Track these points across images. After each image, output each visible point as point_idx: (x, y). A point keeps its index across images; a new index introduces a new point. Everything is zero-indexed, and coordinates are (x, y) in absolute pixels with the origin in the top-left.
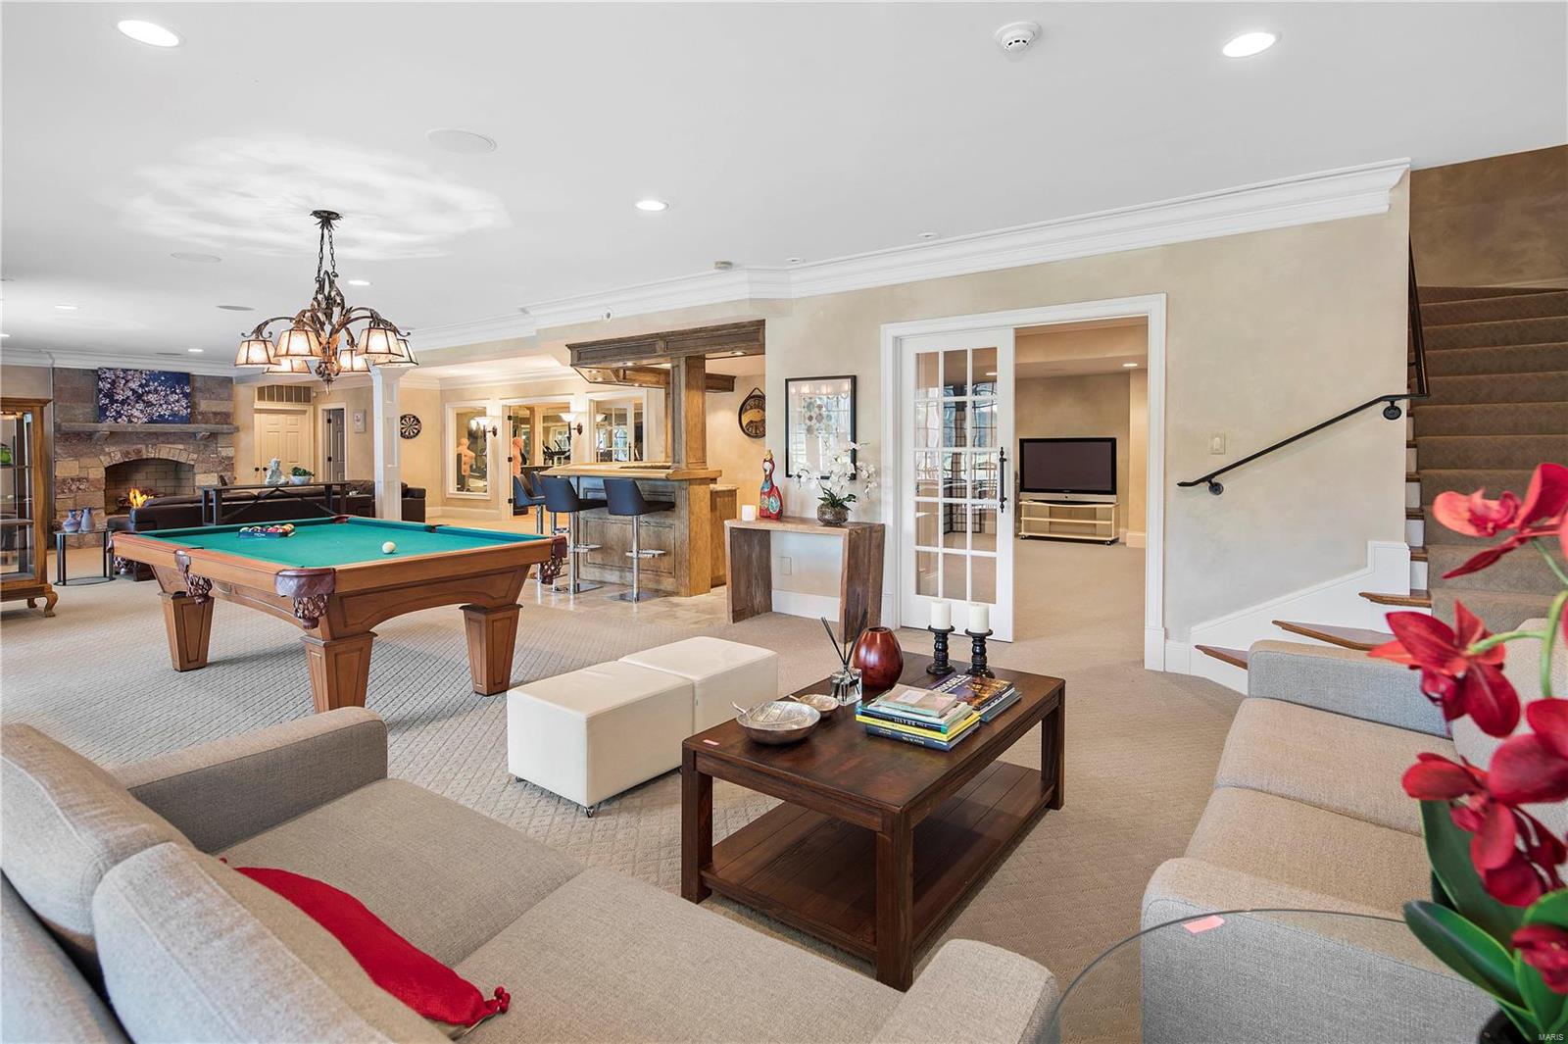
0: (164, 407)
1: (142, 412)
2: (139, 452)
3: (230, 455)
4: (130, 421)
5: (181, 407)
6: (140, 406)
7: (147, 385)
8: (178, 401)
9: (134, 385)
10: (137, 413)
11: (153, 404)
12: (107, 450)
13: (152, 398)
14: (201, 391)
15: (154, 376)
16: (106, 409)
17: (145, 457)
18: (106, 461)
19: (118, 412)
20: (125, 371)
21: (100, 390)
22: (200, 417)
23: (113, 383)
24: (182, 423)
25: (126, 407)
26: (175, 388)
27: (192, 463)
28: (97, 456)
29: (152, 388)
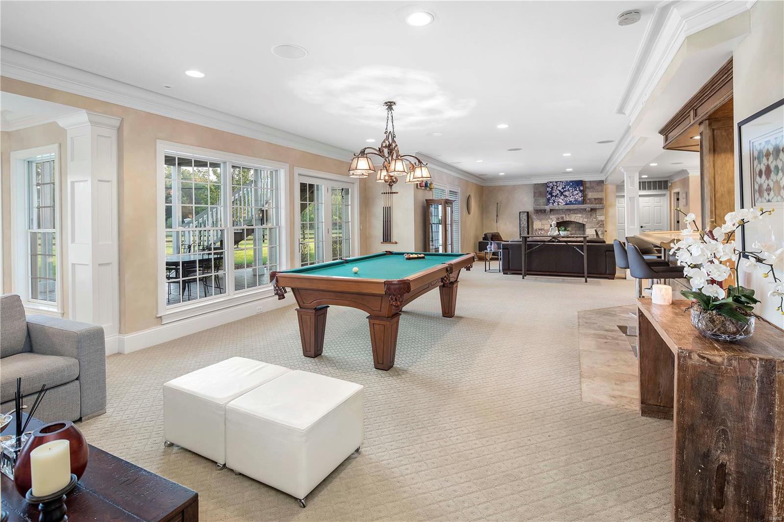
0: (572, 197)
1: (563, 200)
2: (563, 218)
3: (602, 219)
4: (558, 204)
5: (579, 197)
6: (562, 197)
7: (565, 188)
8: (577, 194)
9: (560, 188)
10: (561, 201)
11: (567, 196)
12: (551, 217)
13: (567, 193)
14: (589, 188)
15: (568, 183)
16: (550, 199)
19: (554, 201)
20: (556, 182)
21: (548, 192)
22: (588, 201)
23: (552, 188)
24: (579, 204)
25: (557, 198)
26: (576, 188)
27: (585, 223)
28: (547, 220)
29: (567, 189)
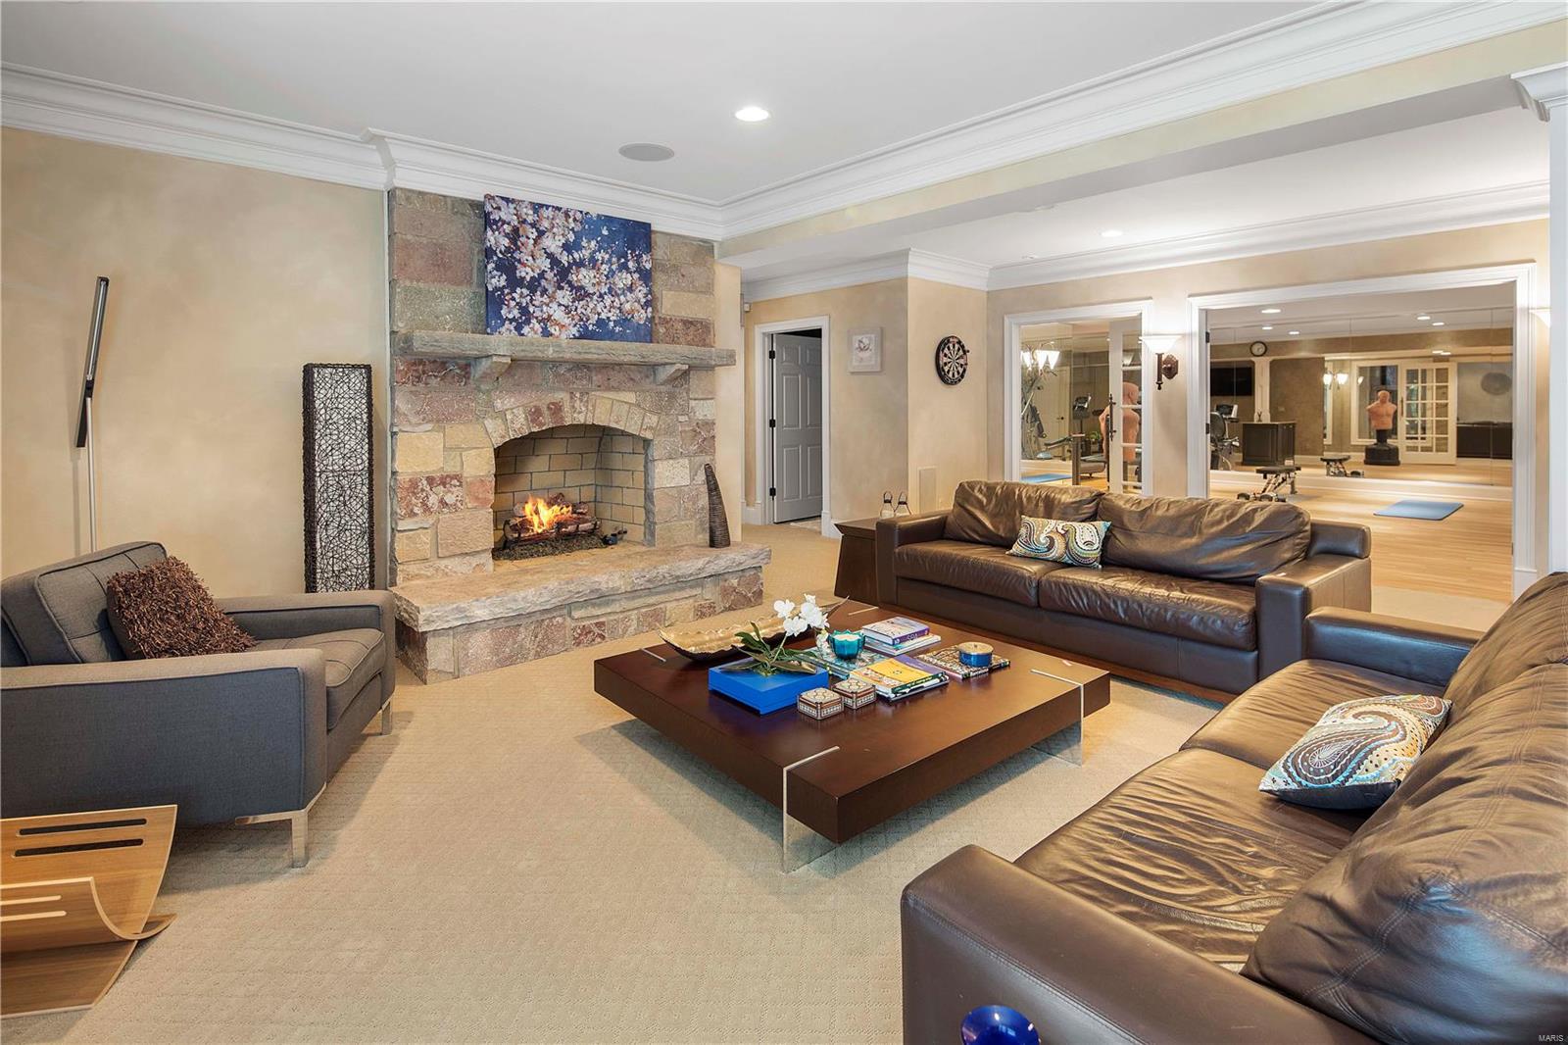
0: (608, 299)
1: (568, 310)
2: (556, 409)
3: (708, 417)
4: (546, 333)
5: (635, 303)
6: (565, 296)
7: (577, 245)
8: (631, 289)
9: (552, 244)
10: (558, 314)
11: (588, 295)
12: (498, 404)
13: (584, 277)
14: (668, 267)
15: (591, 225)
16: (501, 302)
17: (568, 422)
18: (498, 432)
19: (524, 310)
20: (537, 207)
21: (489, 253)
22: (662, 330)
23: (515, 236)
24: (636, 340)
25: (538, 298)
26: (626, 257)
27: (648, 435)
28: (479, 419)
29: (586, 253)
